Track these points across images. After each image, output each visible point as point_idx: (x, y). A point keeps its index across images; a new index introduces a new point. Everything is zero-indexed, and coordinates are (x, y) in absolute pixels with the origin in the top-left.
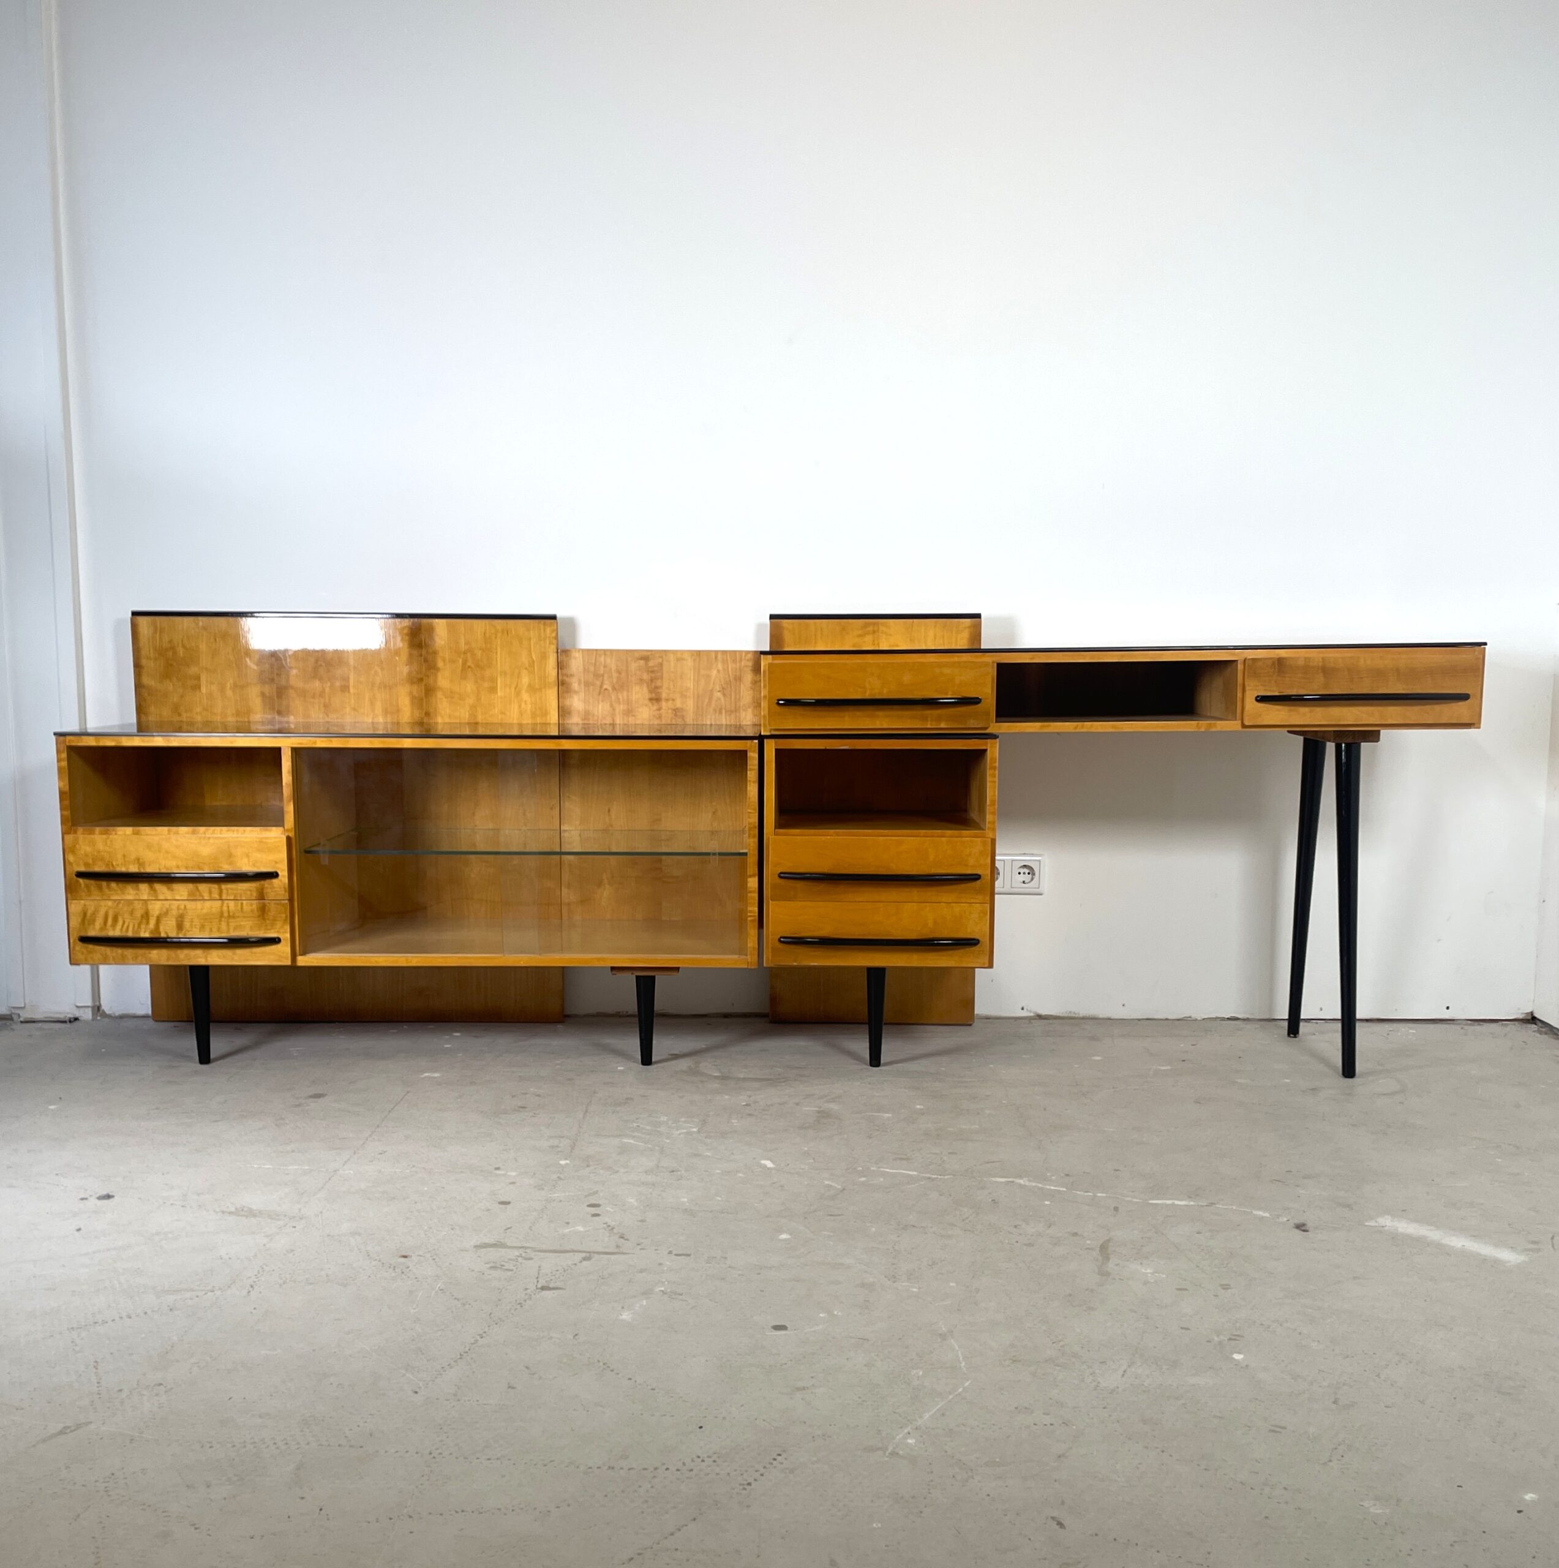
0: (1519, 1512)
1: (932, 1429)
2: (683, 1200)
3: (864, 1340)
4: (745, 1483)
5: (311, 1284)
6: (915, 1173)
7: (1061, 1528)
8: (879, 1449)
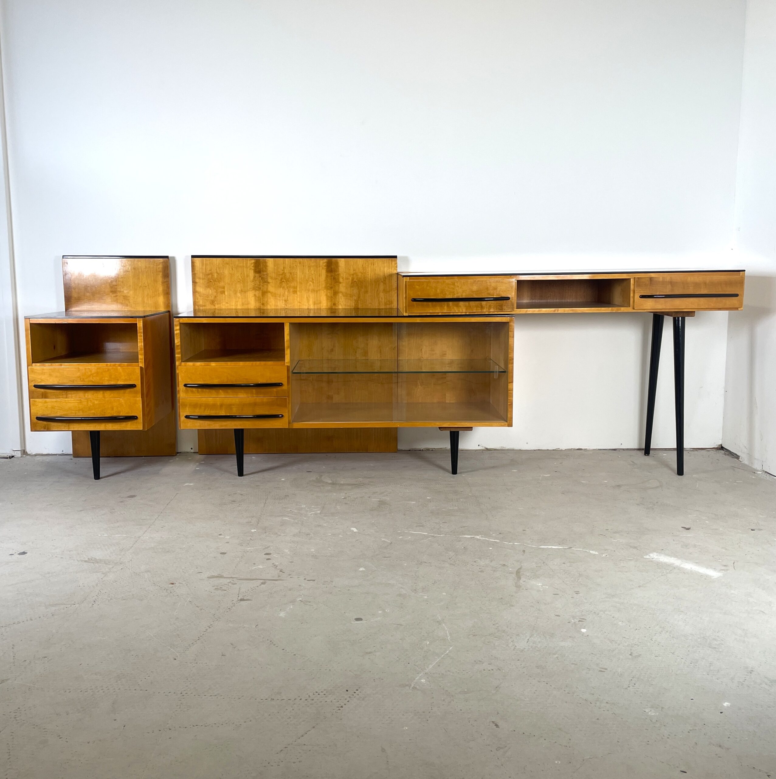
0: (721, 713)
1: (434, 674)
2: (312, 550)
3: (400, 625)
4: (340, 706)
5: (124, 600)
6: (426, 534)
7: (497, 727)
8: (407, 685)
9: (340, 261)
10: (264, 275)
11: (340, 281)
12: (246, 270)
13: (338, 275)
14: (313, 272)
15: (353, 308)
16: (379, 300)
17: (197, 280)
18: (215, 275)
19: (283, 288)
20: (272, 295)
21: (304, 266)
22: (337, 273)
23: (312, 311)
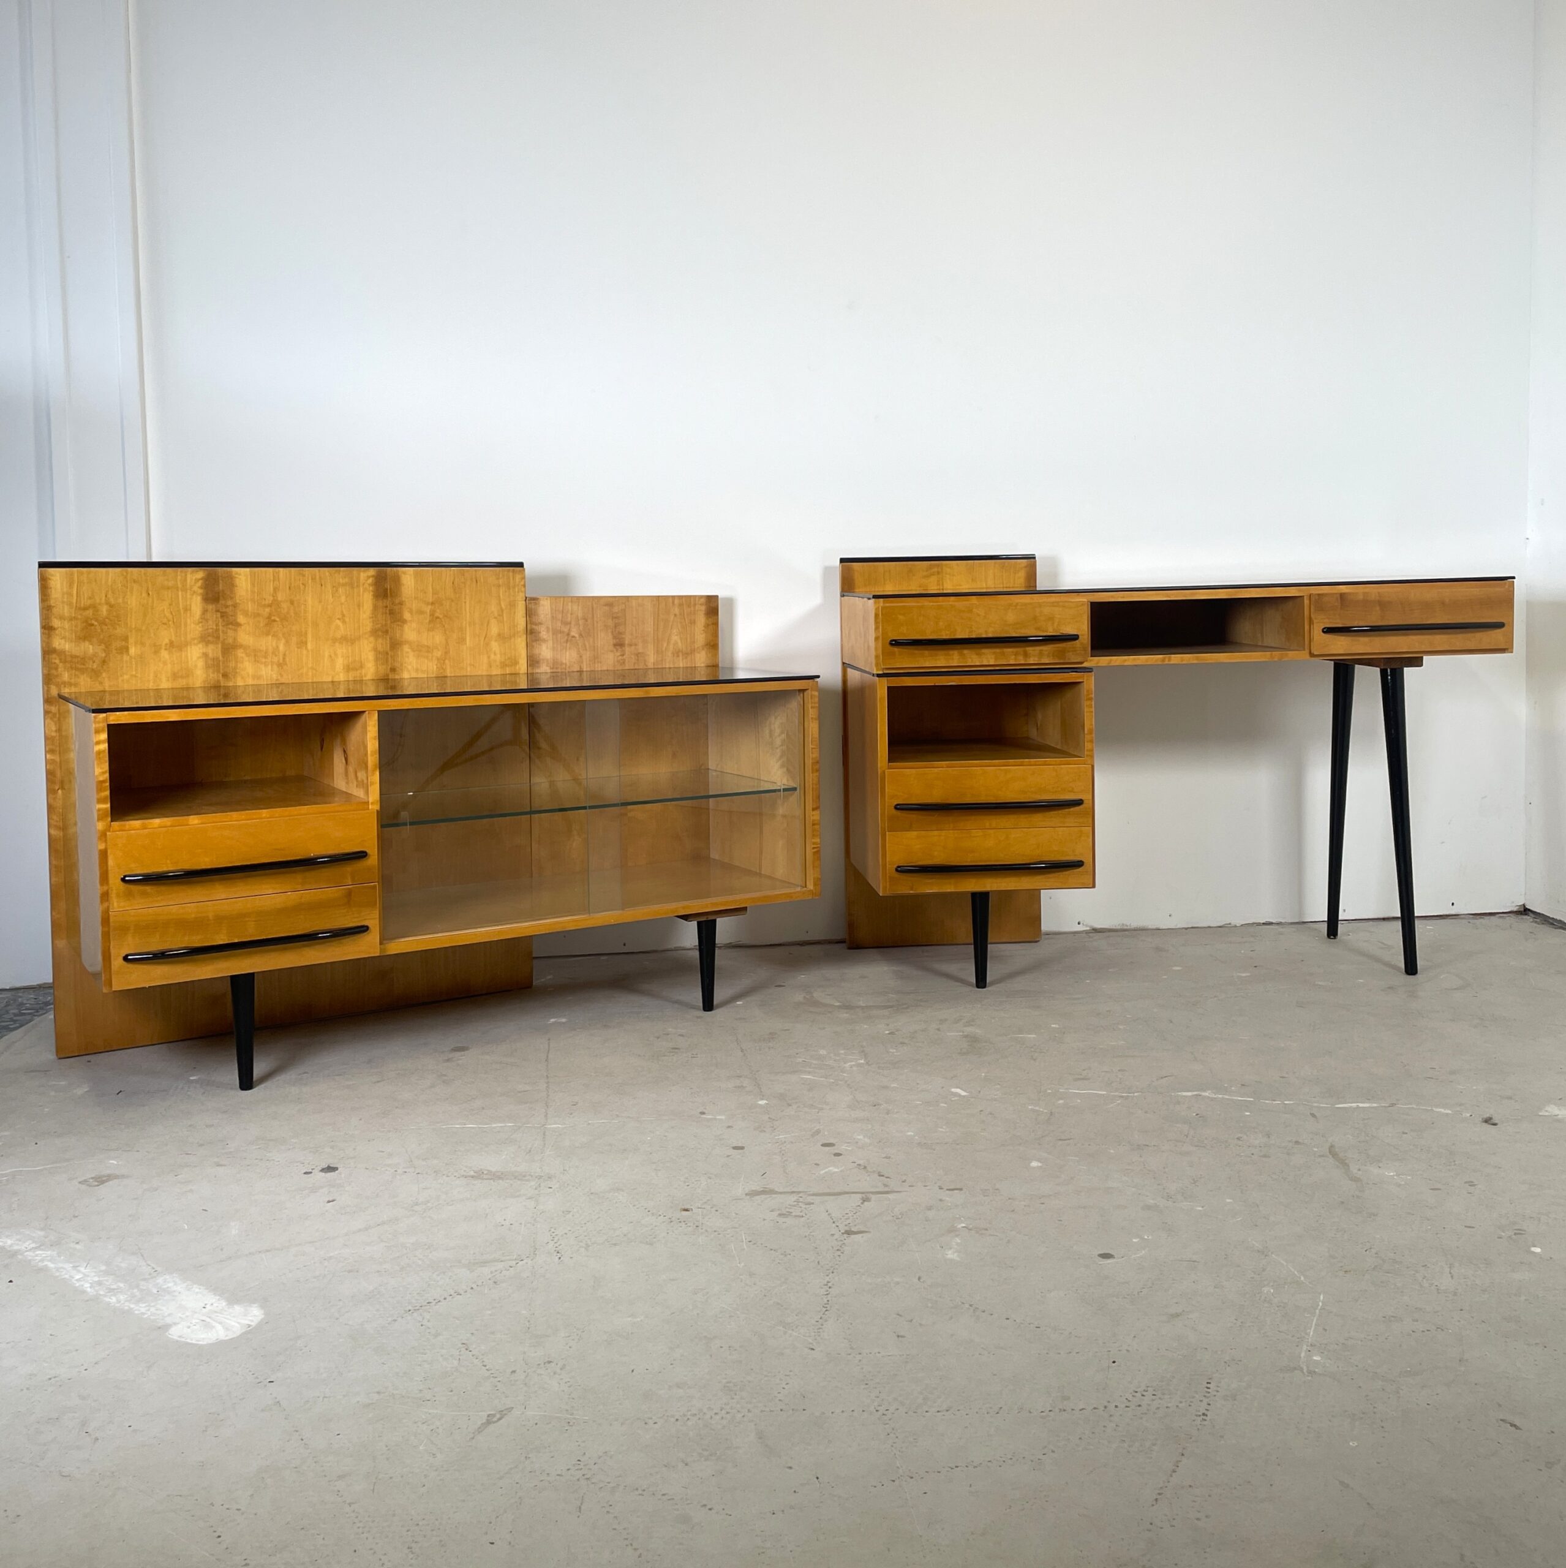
9: (404, 573)
10: (227, 607)
11: (405, 617)
12: (183, 596)
13: (401, 603)
14: (343, 599)
15: (434, 675)
16: (489, 657)
17: (56, 623)
18: (104, 610)
19: (272, 636)
20: (246, 654)
21: (322, 585)
22: (397, 601)
23: (342, 687)
